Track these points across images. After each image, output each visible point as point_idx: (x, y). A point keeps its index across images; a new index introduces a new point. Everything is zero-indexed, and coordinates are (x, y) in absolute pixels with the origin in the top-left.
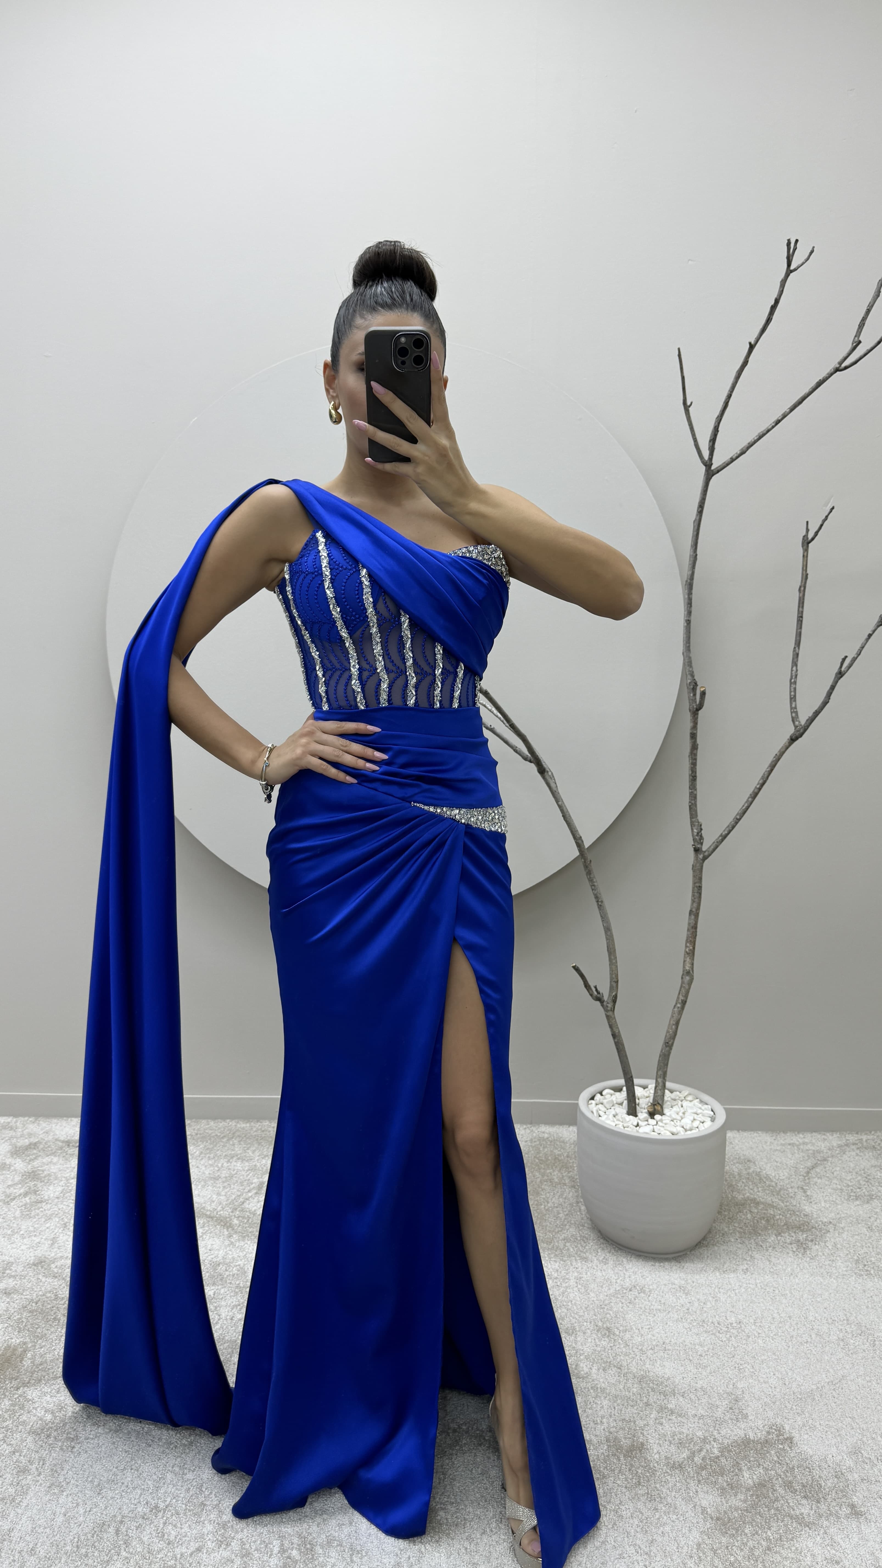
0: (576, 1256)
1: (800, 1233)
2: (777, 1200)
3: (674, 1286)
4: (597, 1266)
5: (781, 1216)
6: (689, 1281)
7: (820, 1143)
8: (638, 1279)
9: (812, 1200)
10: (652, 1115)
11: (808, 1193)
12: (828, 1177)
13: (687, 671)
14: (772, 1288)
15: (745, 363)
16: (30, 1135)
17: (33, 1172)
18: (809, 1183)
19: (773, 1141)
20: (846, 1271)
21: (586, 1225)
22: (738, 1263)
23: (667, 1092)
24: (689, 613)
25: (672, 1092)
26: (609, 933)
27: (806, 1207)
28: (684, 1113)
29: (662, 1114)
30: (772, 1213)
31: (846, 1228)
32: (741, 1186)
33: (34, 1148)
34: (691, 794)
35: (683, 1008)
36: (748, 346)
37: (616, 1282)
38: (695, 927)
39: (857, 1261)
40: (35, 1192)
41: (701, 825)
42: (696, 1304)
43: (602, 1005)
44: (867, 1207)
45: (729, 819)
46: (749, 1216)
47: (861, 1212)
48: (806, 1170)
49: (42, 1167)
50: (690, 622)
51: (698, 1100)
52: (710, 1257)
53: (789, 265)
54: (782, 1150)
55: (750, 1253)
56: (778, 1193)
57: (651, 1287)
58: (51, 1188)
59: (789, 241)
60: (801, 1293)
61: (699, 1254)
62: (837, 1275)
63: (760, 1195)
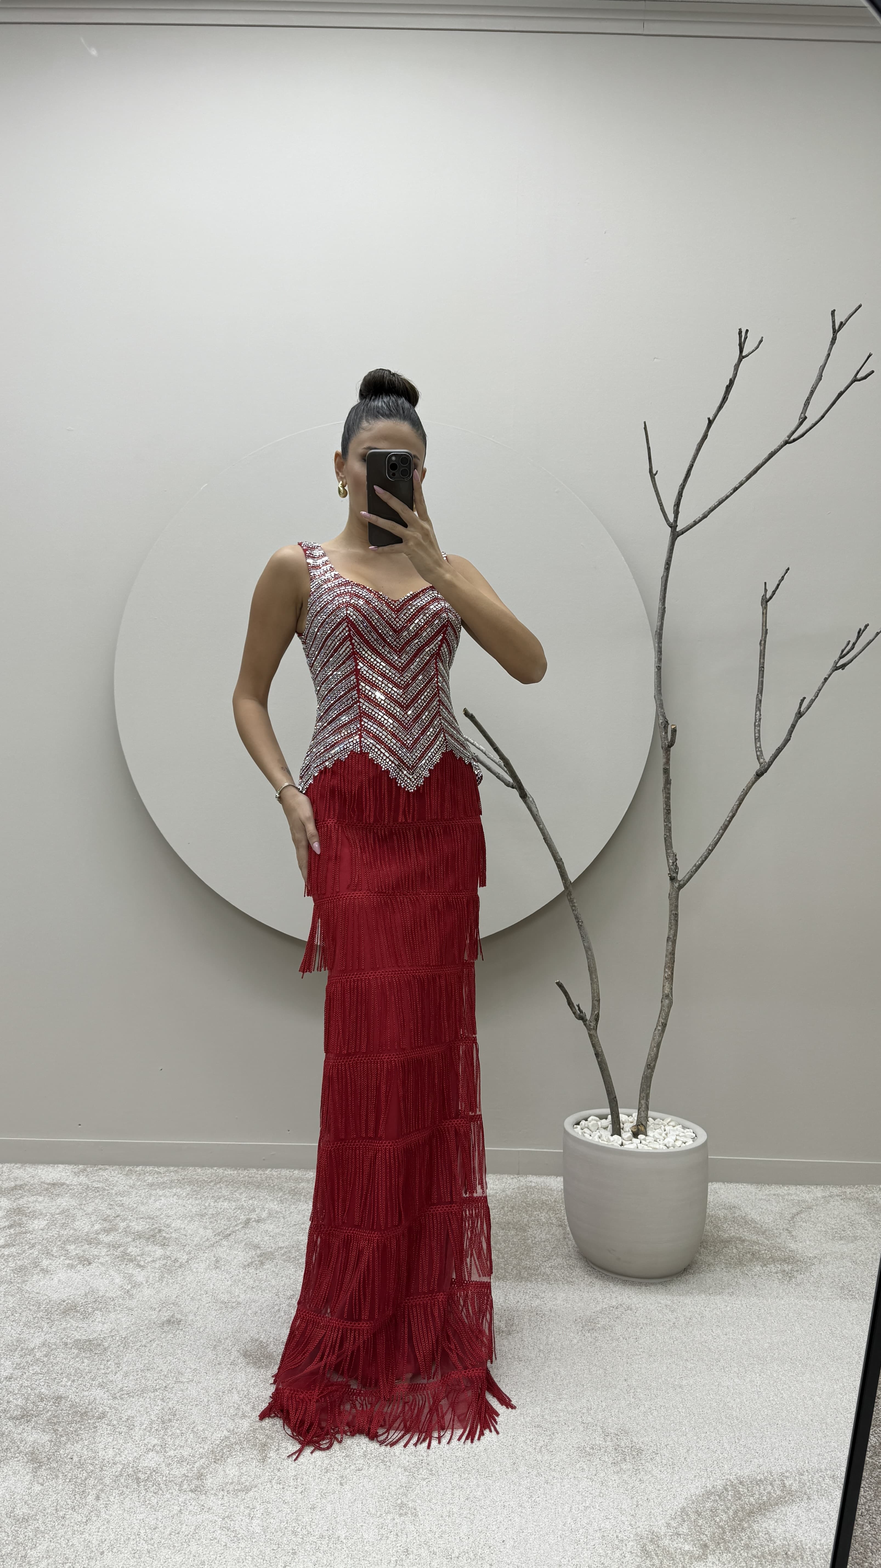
0: (563, 1280)
1: (786, 1265)
2: (762, 1239)
3: (660, 1305)
4: (584, 1289)
5: (766, 1251)
6: (676, 1301)
7: (804, 1195)
8: (624, 1299)
9: (797, 1239)
10: (635, 1135)
11: (794, 1233)
12: (813, 1221)
13: (659, 712)
14: (758, 1308)
15: (705, 437)
16: (16, 1179)
17: (18, 1208)
18: (794, 1226)
19: (758, 1192)
20: (831, 1295)
21: (573, 1256)
22: (723, 1287)
23: (650, 1119)
24: (660, 660)
25: (654, 1119)
26: (589, 953)
27: (792, 1245)
28: (666, 1134)
29: (646, 1135)
30: (757, 1248)
31: (831, 1262)
32: (727, 1227)
33: (20, 1189)
34: (666, 826)
35: (663, 1031)
36: (707, 422)
37: (603, 1302)
38: (673, 953)
39: (842, 1288)
40: (20, 1225)
41: (676, 855)
42: (682, 1319)
43: (585, 1025)
44: (852, 1246)
45: (703, 850)
46: (735, 1251)
47: (846, 1250)
48: (791, 1215)
49: (27, 1204)
50: (661, 668)
51: (681, 1126)
52: (696, 1283)
53: (741, 351)
54: (767, 1199)
55: (736, 1280)
56: (763, 1233)
57: (637, 1306)
58: (36, 1222)
59: (740, 330)
60: (786, 1312)
61: (685, 1280)
62: (823, 1297)
63: (746, 1234)
